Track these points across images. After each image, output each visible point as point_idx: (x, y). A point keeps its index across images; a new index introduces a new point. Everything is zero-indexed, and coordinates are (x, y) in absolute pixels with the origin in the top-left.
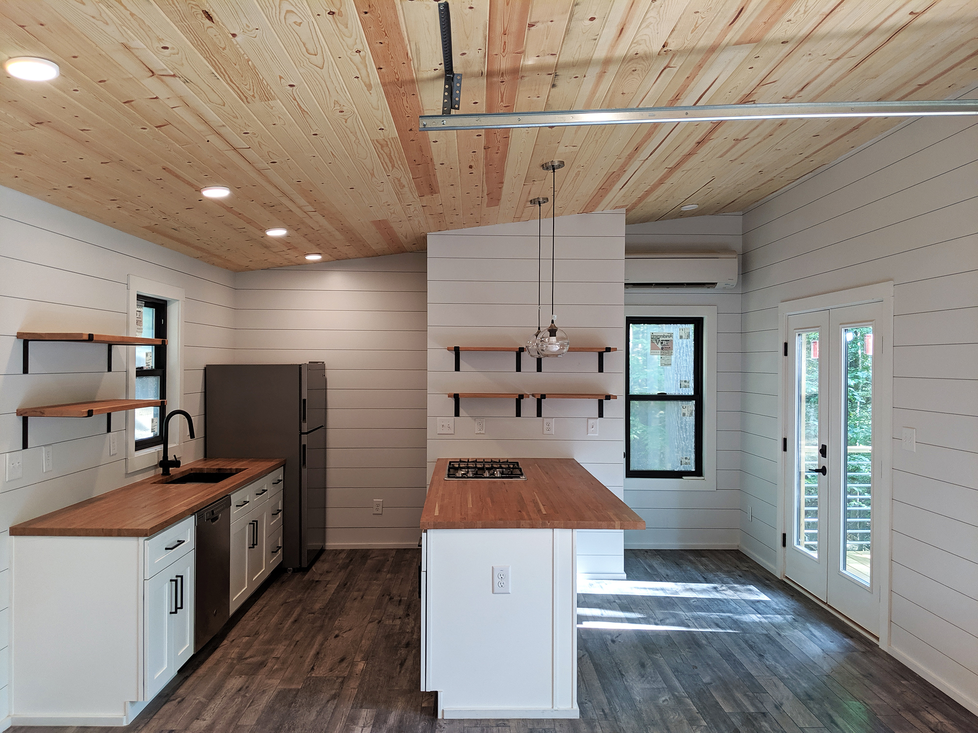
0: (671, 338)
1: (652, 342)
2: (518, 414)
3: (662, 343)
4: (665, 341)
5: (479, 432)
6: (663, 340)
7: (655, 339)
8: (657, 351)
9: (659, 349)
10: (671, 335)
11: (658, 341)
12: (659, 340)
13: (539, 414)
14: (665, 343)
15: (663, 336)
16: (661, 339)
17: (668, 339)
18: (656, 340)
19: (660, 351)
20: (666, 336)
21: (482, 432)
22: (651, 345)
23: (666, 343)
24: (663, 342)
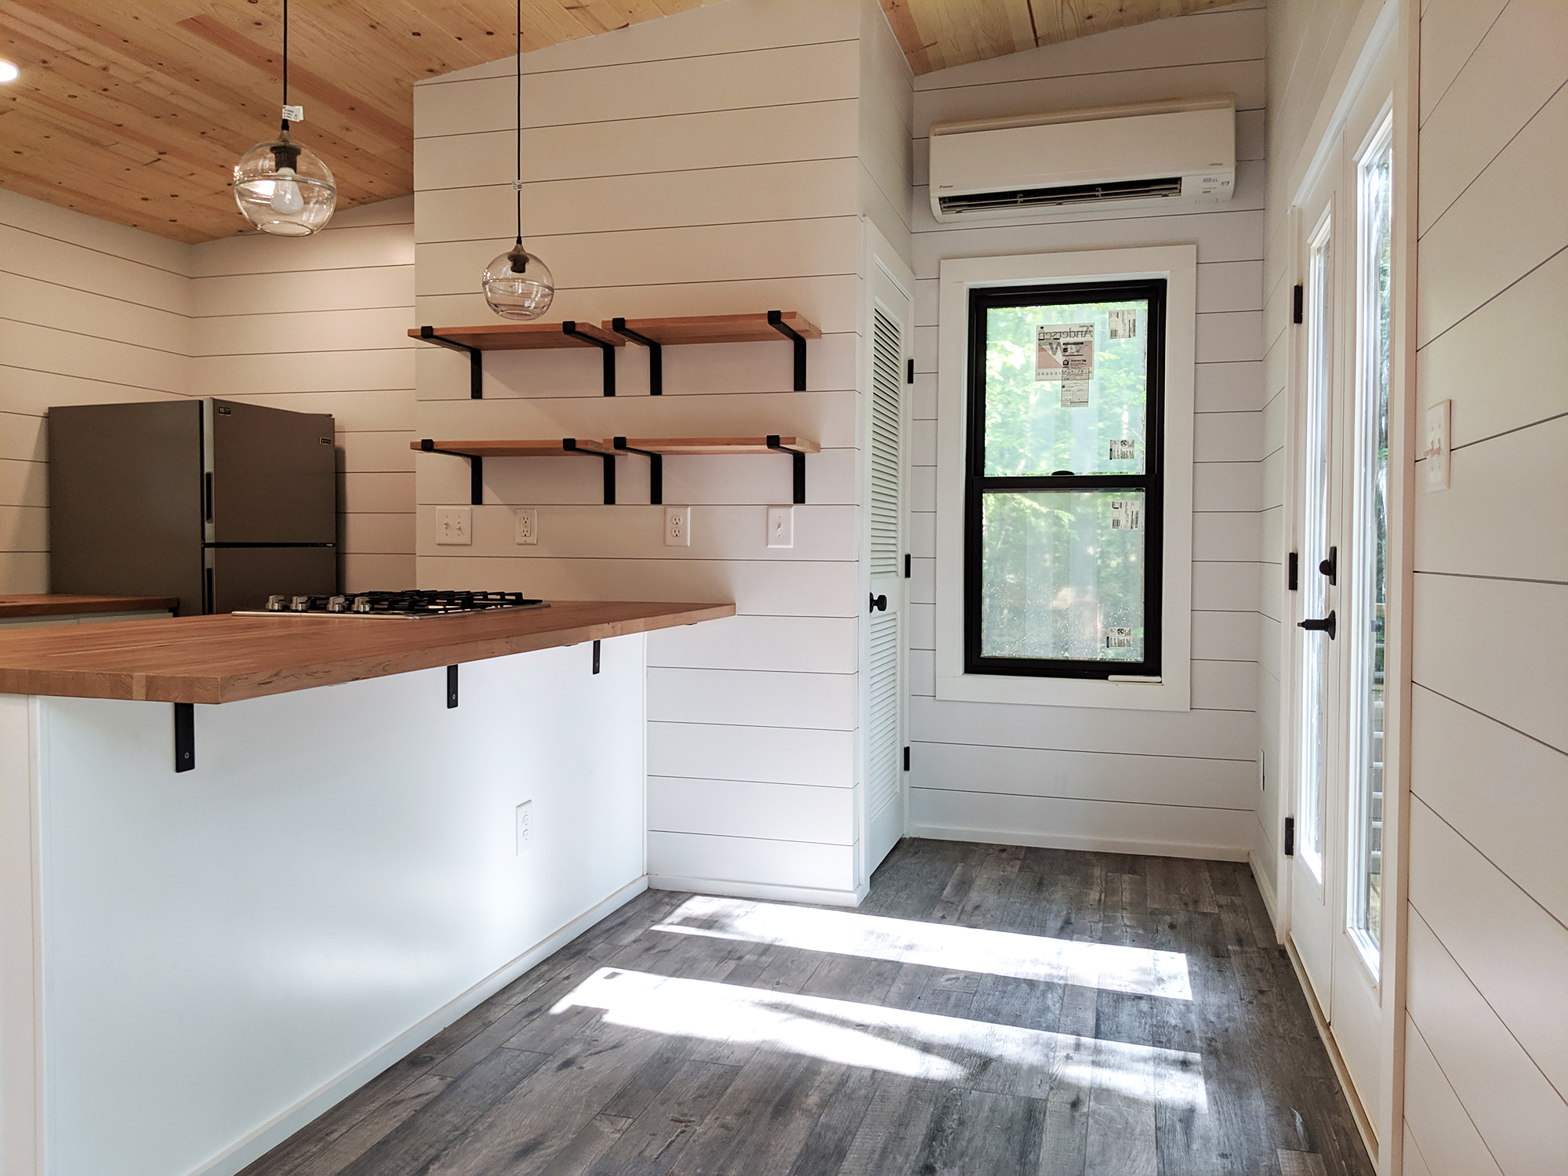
0: (1088, 338)
1: (1041, 349)
2: (610, 498)
3: (1065, 350)
4: (1074, 344)
5: (522, 540)
6: (1068, 344)
7: (1047, 340)
8: (1053, 370)
9: (1056, 365)
10: (1088, 330)
11: (1054, 346)
12: (1059, 344)
13: (656, 497)
14: (1072, 349)
15: (1069, 333)
16: (1062, 341)
17: (1079, 339)
18: (1050, 344)
19: (1060, 370)
20: (1076, 334)
21: (529, 540)
22: (1039, 357)
23: (1074, 350)
24: (1069, 347)
